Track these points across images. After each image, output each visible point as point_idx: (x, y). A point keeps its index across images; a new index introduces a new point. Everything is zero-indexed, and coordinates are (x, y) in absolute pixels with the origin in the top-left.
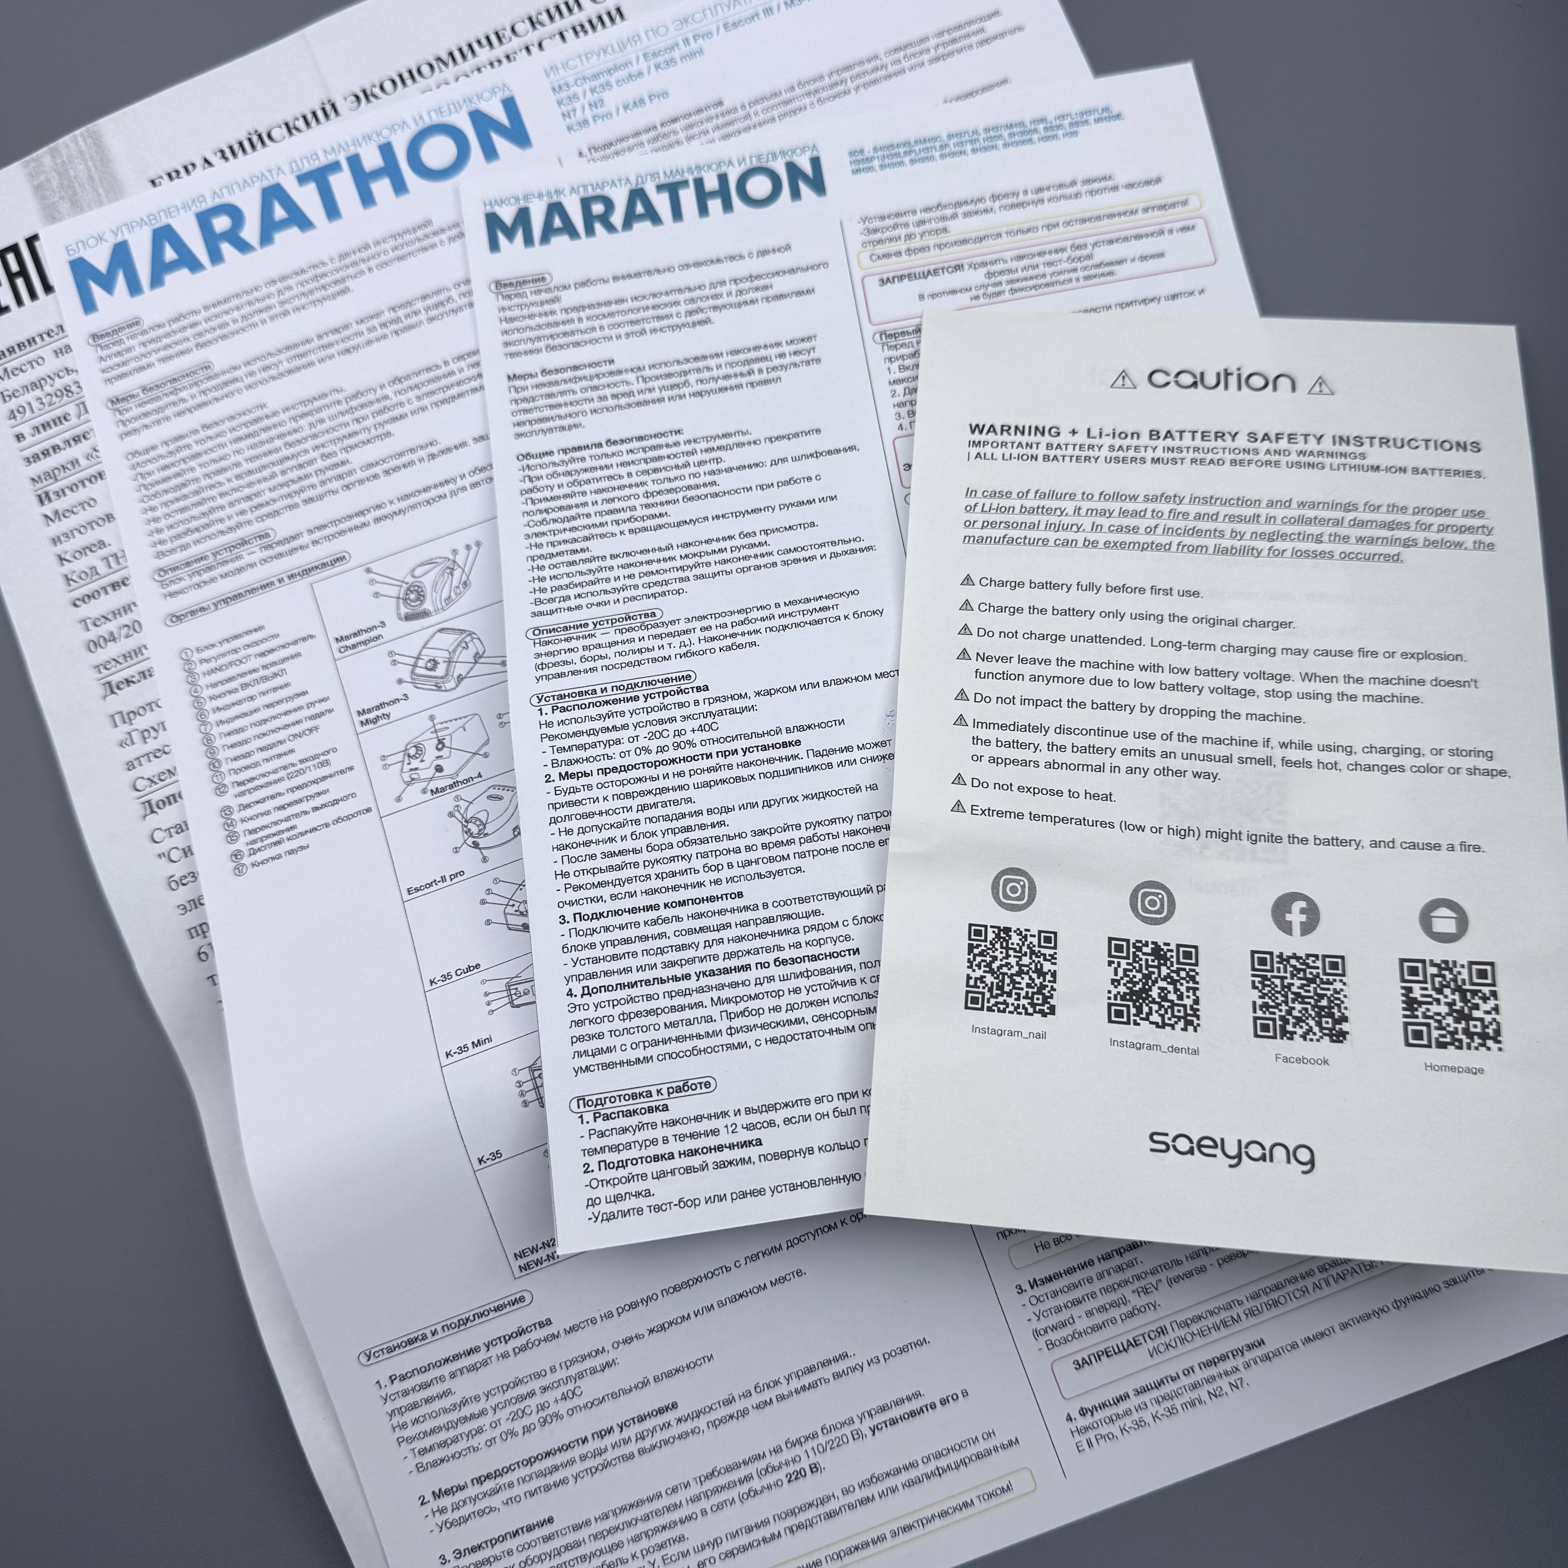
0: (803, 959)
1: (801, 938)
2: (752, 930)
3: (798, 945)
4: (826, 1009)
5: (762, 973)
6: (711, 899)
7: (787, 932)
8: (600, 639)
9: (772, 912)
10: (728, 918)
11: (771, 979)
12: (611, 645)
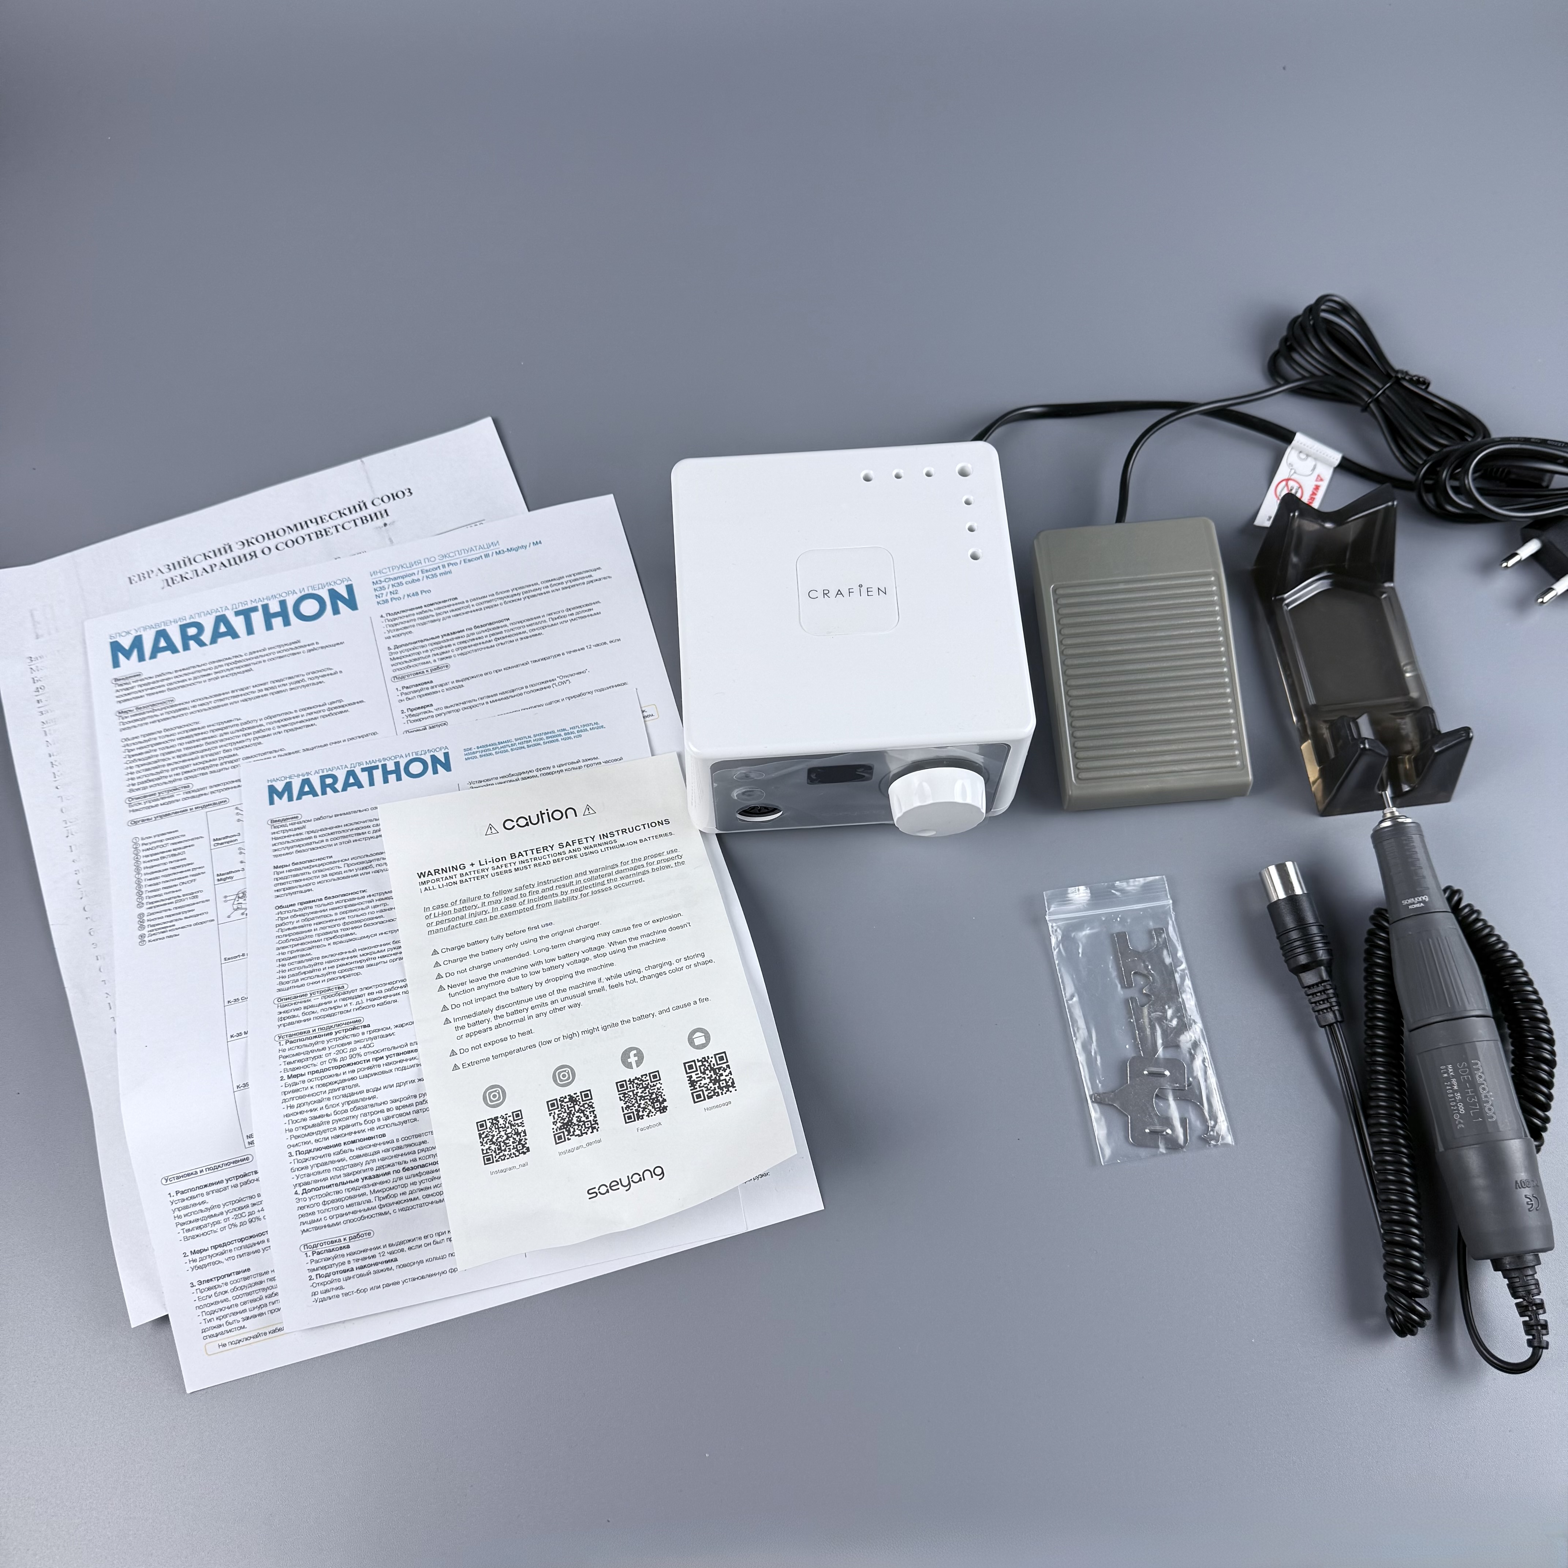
0: (417, 1167)
1: (417, 1156)
2: (391, 1153)
3: (415, 1160)
4: (430, 1192)
5: (396, 1175)
6: (369, 1138)
7: (409, 1153)
8: (314, 1002)
9: (401, 1143)
10: (378, 1148)
11: (401, 1179)
12: (320, 1005)
